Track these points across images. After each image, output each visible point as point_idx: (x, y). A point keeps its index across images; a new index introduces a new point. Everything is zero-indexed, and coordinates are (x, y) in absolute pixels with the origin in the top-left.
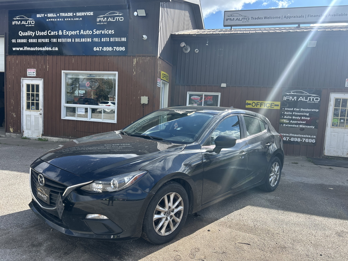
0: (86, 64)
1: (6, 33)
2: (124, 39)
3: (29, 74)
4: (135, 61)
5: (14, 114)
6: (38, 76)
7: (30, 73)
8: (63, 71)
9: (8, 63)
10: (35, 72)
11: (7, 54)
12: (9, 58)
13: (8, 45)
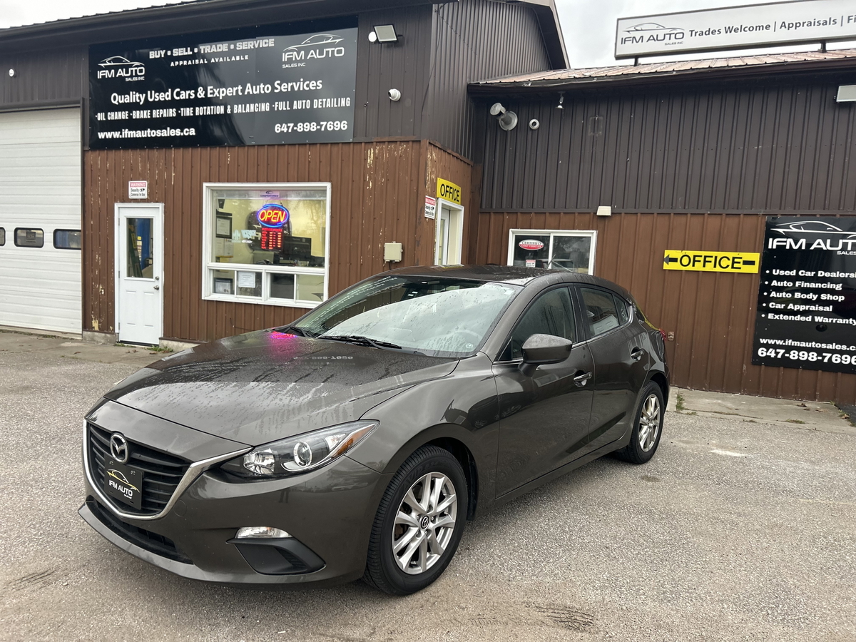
0: (258, 165)
1: (83, 99)
2: (345, 102)
3: (133, 193)
4: (371, 154)
5: (101, 287)
6: (151, 198)
7: (135, 191)
8: (205, 185)
9: (88, 168)
10: (146, 188)
11: (87, 148)
12: (92, 156)
13: (88, 127)
